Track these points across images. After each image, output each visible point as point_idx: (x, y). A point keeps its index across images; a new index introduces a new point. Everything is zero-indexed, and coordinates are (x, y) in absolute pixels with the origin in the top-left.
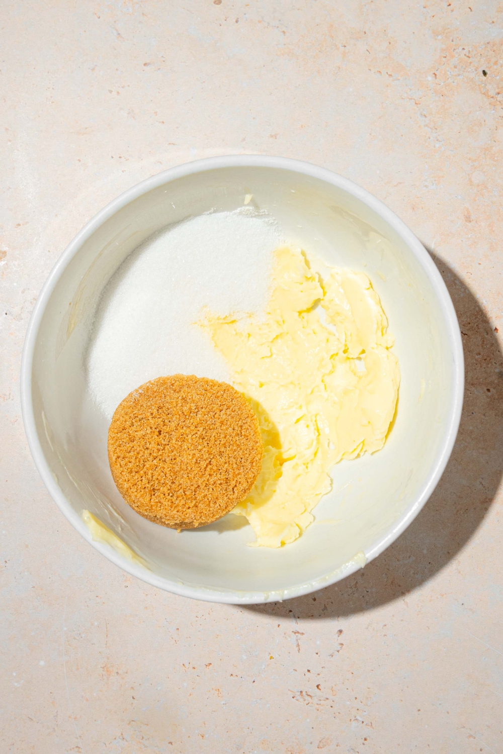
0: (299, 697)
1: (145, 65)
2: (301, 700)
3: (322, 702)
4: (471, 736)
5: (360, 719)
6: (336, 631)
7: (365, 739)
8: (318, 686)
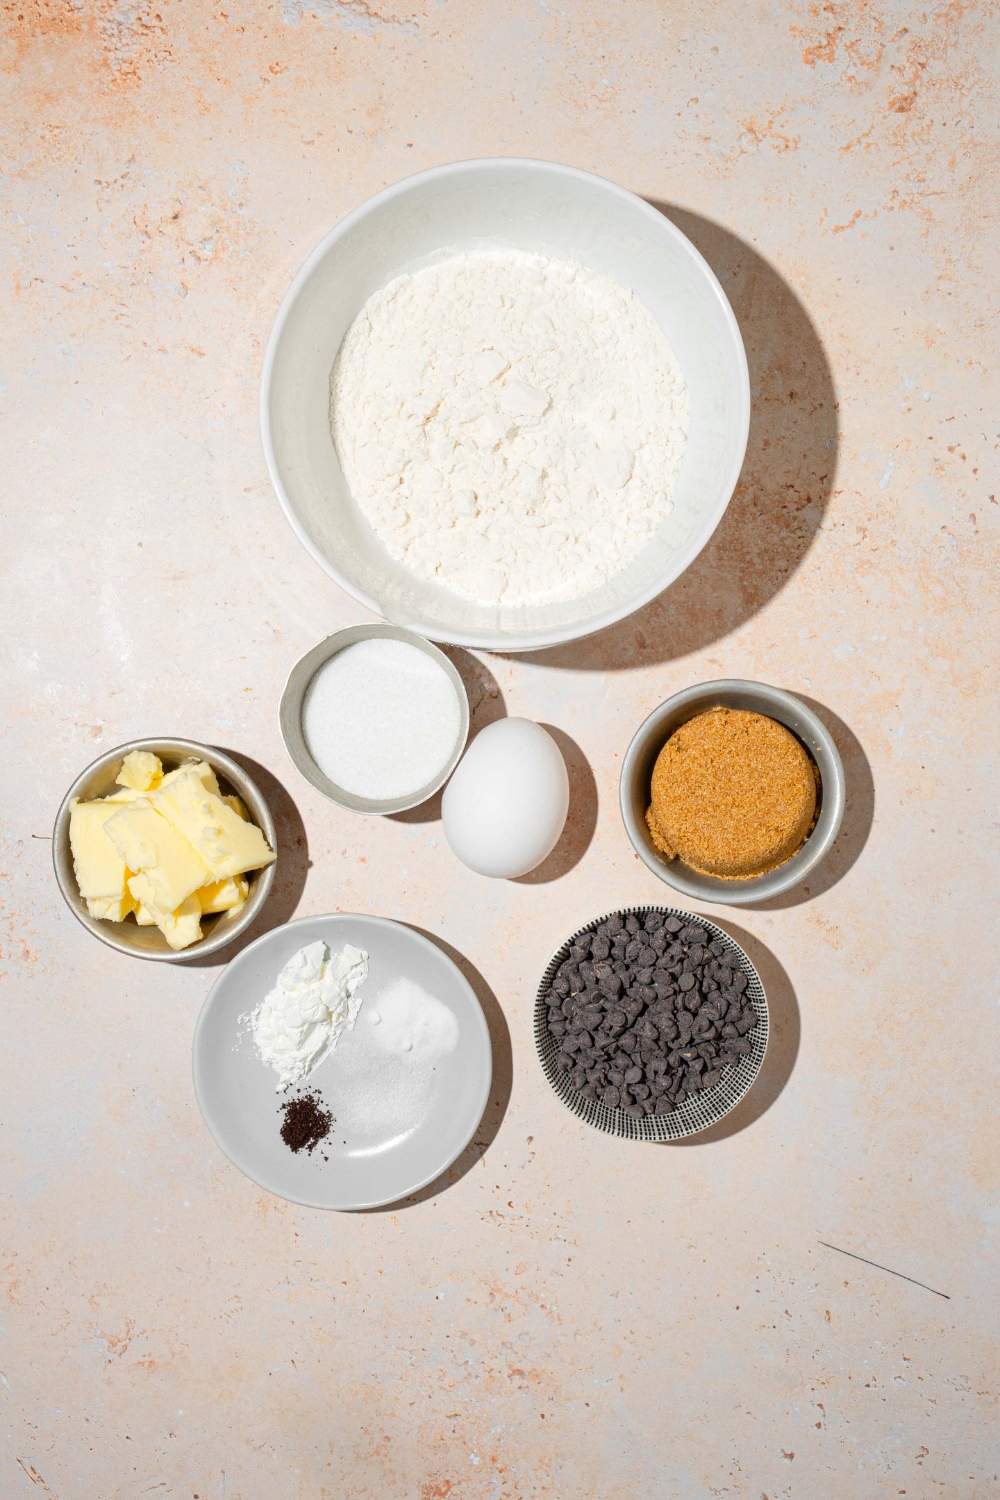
0: (489, 1218)
1: (245, 490)
2: (492, 1221)
3: (516, 1222)
4: (691, 1246)
5: (562, 1237)
6: (526, 1138)
7: (570, 1260)
8: (509, 1204)
